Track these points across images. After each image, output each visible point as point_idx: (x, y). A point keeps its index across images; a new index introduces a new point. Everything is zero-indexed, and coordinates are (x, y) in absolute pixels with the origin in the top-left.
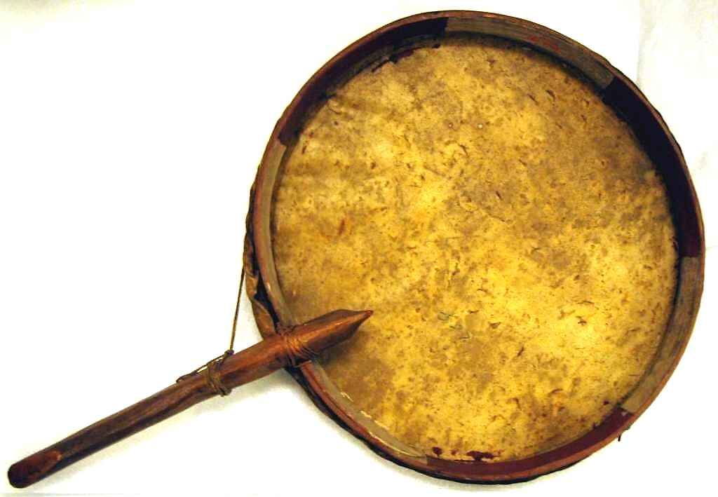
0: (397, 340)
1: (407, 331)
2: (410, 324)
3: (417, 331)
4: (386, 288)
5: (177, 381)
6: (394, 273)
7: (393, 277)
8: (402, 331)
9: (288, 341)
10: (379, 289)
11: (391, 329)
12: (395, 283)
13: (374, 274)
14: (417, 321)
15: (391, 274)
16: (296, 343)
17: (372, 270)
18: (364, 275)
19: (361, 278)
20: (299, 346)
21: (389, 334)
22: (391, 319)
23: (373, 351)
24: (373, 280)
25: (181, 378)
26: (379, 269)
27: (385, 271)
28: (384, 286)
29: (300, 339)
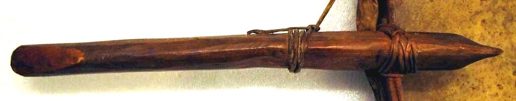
0: (482, 94)
1: (495, 89)
2: (501, 83)
3: (505, 94)
4: (493, 36)
5: (249, 32)
6: (508, 24)
7: (505, 28)
8: (489, 87)
9: (399, 42)
10: (486, 34)
11: (481, 81)
12: (504, 35)
13: (487, 16)
14: (509, 83)
15: (504, 25)
16: (409, 49)
17: (488, 11)
18: (477, 13)
19: (473, 14)
20: (409, 53)
21: (476, 84)
22: (485, 70)
23: (453, 95)
24: (484, 21)
25: (254, 31)
26: (494, 14)
27: (500, 18)
28: (492, 33)
29: (414, 46)
